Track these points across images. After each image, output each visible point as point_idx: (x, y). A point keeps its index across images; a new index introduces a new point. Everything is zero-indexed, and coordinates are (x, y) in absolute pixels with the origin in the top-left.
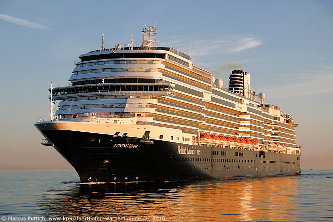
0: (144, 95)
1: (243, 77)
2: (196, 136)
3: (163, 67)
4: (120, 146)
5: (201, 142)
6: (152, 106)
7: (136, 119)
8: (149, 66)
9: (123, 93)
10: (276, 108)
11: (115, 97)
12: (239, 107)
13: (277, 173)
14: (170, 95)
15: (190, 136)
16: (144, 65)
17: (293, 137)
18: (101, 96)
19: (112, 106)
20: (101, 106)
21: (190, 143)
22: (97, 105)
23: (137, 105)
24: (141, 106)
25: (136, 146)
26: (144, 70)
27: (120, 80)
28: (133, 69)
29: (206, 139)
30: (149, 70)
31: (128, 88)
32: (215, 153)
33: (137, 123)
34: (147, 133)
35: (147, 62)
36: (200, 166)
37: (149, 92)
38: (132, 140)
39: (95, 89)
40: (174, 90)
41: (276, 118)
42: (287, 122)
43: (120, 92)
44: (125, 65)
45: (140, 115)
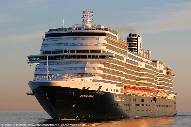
0: (96, 62)
1: (137, 39)
2: (122, 88)
3: (105, 42)
4: (84, 96)
5: (125, 92)
6: (101, 69)
7: (92, 78)
8: (97, 42)
9: (82, 60)
10: (161, 63)
11: (77, 63)
12: (140, 65)
13: (163, 115)
14: (113, 62)
15: (119, 88)
16: (93, 41)
17: (170, 85)
18: (67, 62)
19: (75, 69)
20: (67, 69)
21: (119, 93)
22: (65, 68)
23: (92, 69)
24: (94, 69)
25: (93, 96)
26: (94, 44)
27: (78, 51)
28: (87, 44)
29: (128, 90)
30: (97, 45)
31: (86, 57)
32: (131, 100)
33: (94, 81)
34: (100, 87)
35: (95, 39)
36: (124, 109)
37: (99, 60)
38: (92, 92)
39: (63, 57)
40: (114, 59)
41: (161, 71)
42: (168, 73)
43: (80, 60)
44: (81, 41)
45: (94, 75)
